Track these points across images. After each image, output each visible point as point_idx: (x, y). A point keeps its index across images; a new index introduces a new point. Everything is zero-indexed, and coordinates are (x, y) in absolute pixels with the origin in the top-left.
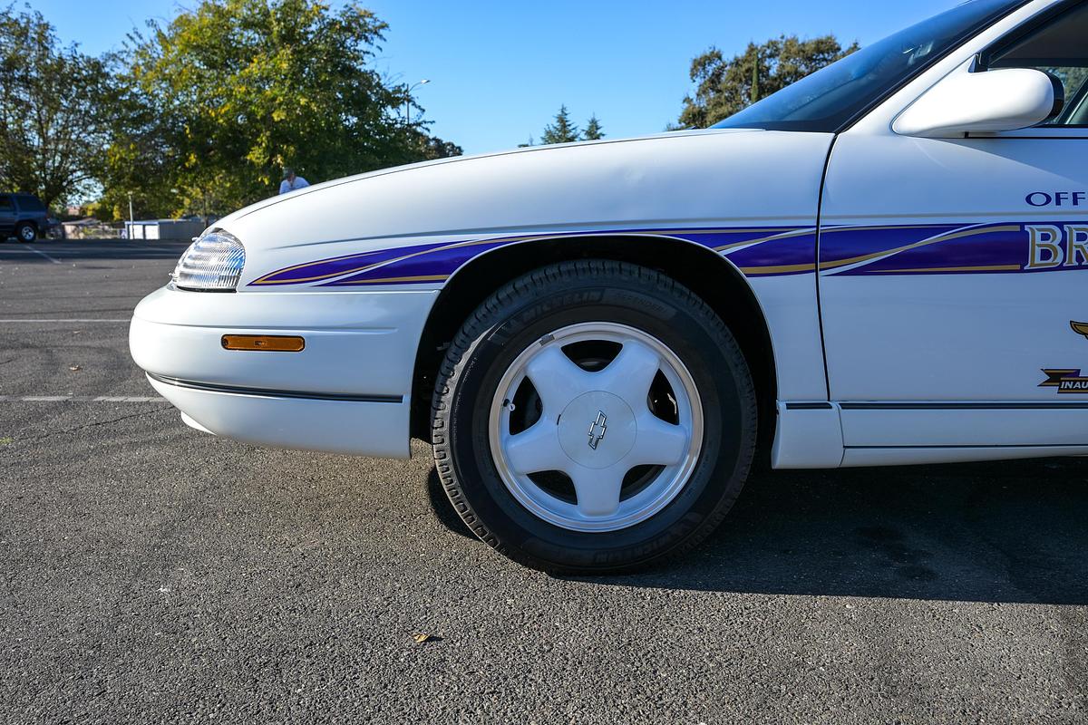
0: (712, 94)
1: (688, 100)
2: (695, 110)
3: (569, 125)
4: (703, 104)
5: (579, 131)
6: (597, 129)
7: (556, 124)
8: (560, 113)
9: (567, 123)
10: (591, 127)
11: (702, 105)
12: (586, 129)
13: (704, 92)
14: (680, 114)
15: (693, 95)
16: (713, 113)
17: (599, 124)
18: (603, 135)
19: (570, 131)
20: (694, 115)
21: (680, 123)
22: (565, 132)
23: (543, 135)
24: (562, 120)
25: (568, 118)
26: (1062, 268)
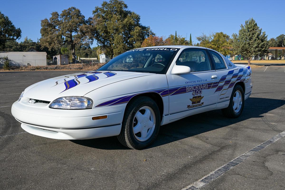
26: (189, 92)
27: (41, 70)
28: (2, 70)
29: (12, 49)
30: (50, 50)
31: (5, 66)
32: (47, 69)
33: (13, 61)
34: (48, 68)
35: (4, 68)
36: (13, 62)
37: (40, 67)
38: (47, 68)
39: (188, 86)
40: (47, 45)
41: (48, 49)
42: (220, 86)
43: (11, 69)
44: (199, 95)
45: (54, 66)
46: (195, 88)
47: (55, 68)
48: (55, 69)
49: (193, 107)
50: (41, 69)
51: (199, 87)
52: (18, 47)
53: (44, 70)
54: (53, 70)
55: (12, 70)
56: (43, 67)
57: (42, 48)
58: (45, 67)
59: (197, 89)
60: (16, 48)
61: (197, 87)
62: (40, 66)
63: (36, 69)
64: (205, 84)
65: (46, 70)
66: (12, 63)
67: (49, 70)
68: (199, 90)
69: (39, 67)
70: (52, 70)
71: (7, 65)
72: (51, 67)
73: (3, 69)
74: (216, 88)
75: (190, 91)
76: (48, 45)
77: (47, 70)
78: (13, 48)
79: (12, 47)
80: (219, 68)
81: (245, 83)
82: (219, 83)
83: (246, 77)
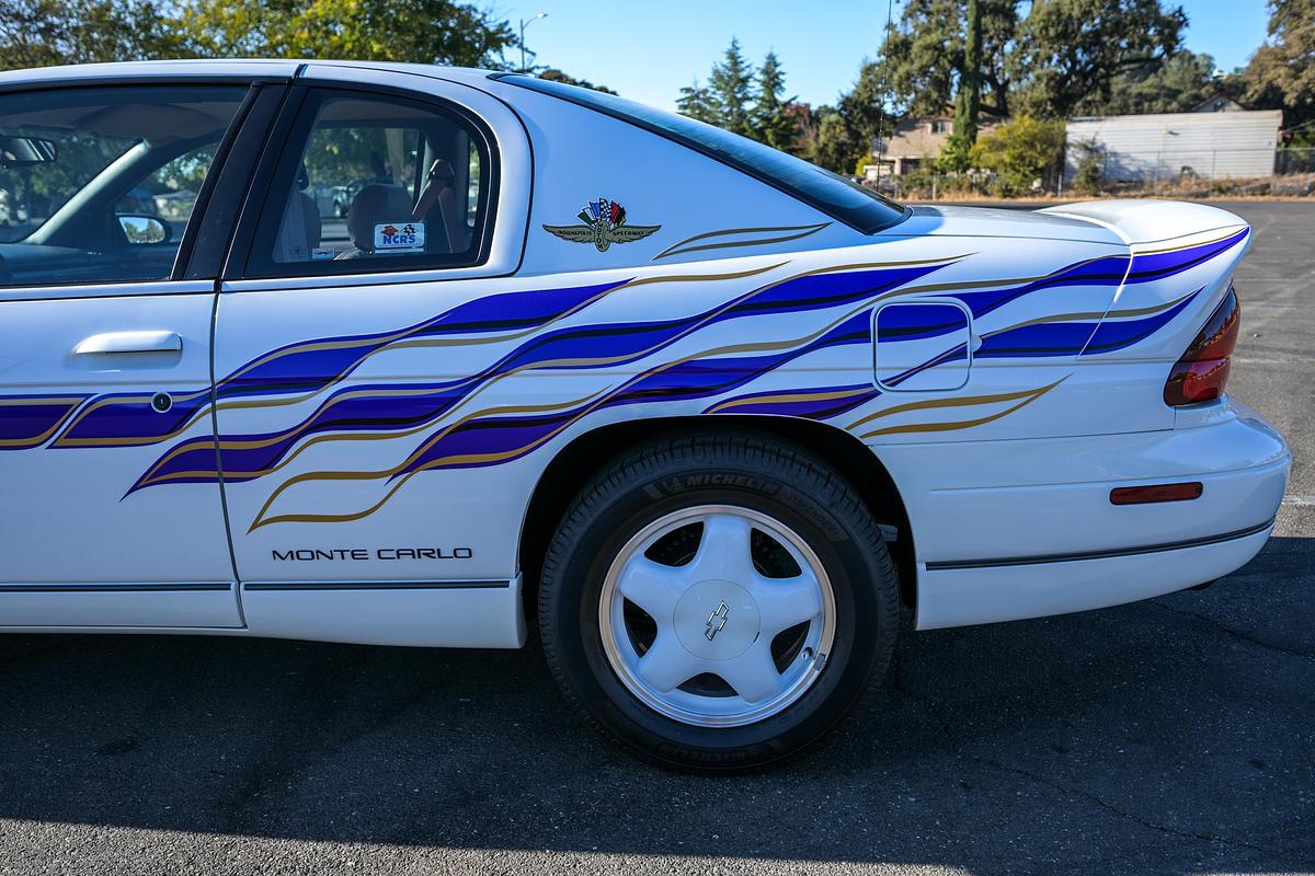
0: (923, 18)
1: (890, 26)
2: (897, 40)
3: (742, 62)
4: (910, 30)
5: (754, 70)
6: (776, 65)
7: (727, 62)
8: (730, 47)
9: (740, 60)
10: (768, 64)
11: (908, 33)
12: (762, 66)
13: (910, 16)
14: (880, 45)
15: (896, 20)
16: (920, 42)
17: (778, 60)
18: (783, 74)
19: (743, 70)
20: (896, 46)
21: (879, 56)
22: (737, 71)
23: (710, 75)
24: (733, 56)
25: (740, 53)
27: (1238, 198)
28: (1067, 196)
29: (1174, 105)
30: (1290, 100)
31: (1082, 179)
32: (1263, 194)
33: (1128, 157)
34: (1272, 188)
35: (1076, 186)
36: (1124, 162)
37: (1235, 185)
38: (1268, 186)
40: (1279, 75)
41: (1284, 94)
42: (214, 437)
43: (1105, 191)
45: (1306, 179)
47: (1306, 188)
48: (1304, 194)
50: (1236, 194)
52: (1203, 91)
53: (1249, 198)
54: (1295, 199)
55: (1106, 194)
56: (1248, 182)
57: (1256, 91)
58: (1257, 184)
60: (1196, 97)
62: (1234, 177)
63: (1214, 190)
65: (1261, 199)
66: (1122, 167)
67: (1274, 199)
69: (1231, 181)
70: (1291, 195)
71: (1088, 176)
72: (1292, 181)
73: (1072, 192)
76: (1283, 76)
77: (1266, 198)
78: (1183, 97)
79: (1179, 92)
80: (319, 262)
81: (865, 442)
82: (214, 410)
83: (922, 368)
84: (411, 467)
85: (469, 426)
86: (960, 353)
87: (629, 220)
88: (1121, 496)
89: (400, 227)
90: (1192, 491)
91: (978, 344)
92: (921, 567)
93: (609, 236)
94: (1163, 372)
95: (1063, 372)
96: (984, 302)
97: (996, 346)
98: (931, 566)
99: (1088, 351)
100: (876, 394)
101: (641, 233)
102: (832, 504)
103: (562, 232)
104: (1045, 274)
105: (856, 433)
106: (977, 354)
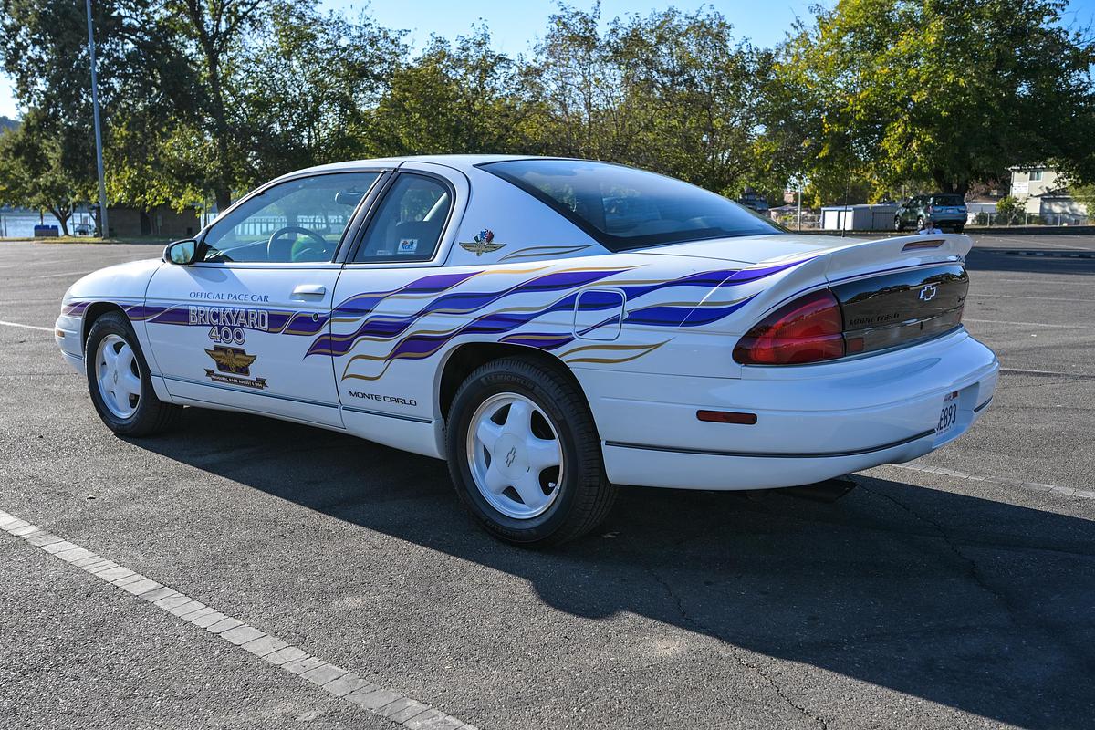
26: (197, 325)
39: (197, 306)
42: (330, 335)
44: (233, 345)
46: (216, 316)
49: (225, 381)
51: (233, 319)
59: (224, 321)
61: (223, 317)
64: (257, 310)
68: (232, 328)
74: (310, 340)
75: (202, 325)
80: (379, 257)
81: (568, 365)
82: (330, 321)
83: (596, 327)
84: (392, 357)
85: (412, 338)
86: (615, 320)
87: (494, 241)
88: (704, 415)
89: (409, 241)
90: (750, 419)
91: (626, 316)
92: (603, 443)
93: (483, 248)
94: (733, 342)
95: (670, 336)
96: (634, 292)
97: (638, 317)
98: (608, 443)
99: (686, 324)
100: (574, 339)
101: (497, 247)
102: (558, 400)
103: (465, 246)
104: (675, 278)
105: (564, 359)
106: (626, 321)
